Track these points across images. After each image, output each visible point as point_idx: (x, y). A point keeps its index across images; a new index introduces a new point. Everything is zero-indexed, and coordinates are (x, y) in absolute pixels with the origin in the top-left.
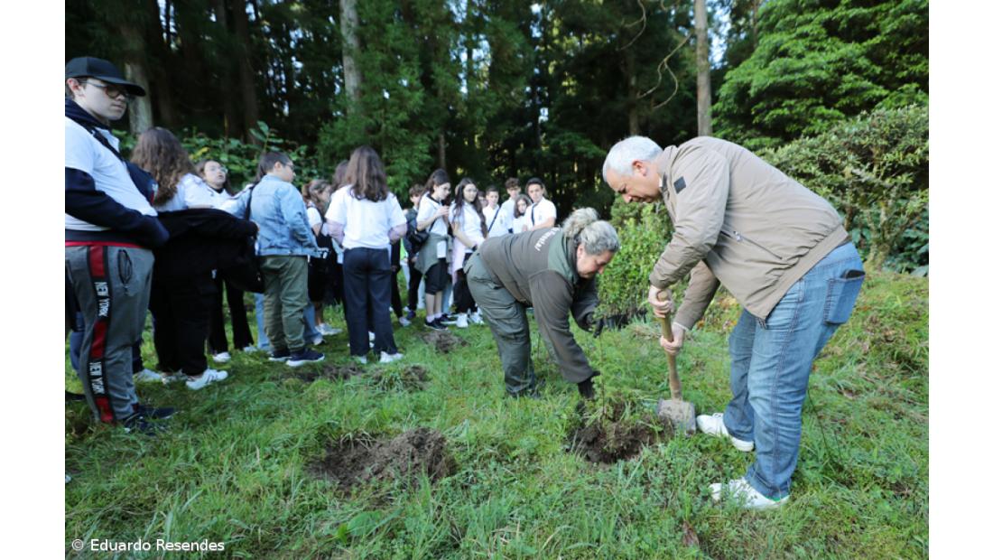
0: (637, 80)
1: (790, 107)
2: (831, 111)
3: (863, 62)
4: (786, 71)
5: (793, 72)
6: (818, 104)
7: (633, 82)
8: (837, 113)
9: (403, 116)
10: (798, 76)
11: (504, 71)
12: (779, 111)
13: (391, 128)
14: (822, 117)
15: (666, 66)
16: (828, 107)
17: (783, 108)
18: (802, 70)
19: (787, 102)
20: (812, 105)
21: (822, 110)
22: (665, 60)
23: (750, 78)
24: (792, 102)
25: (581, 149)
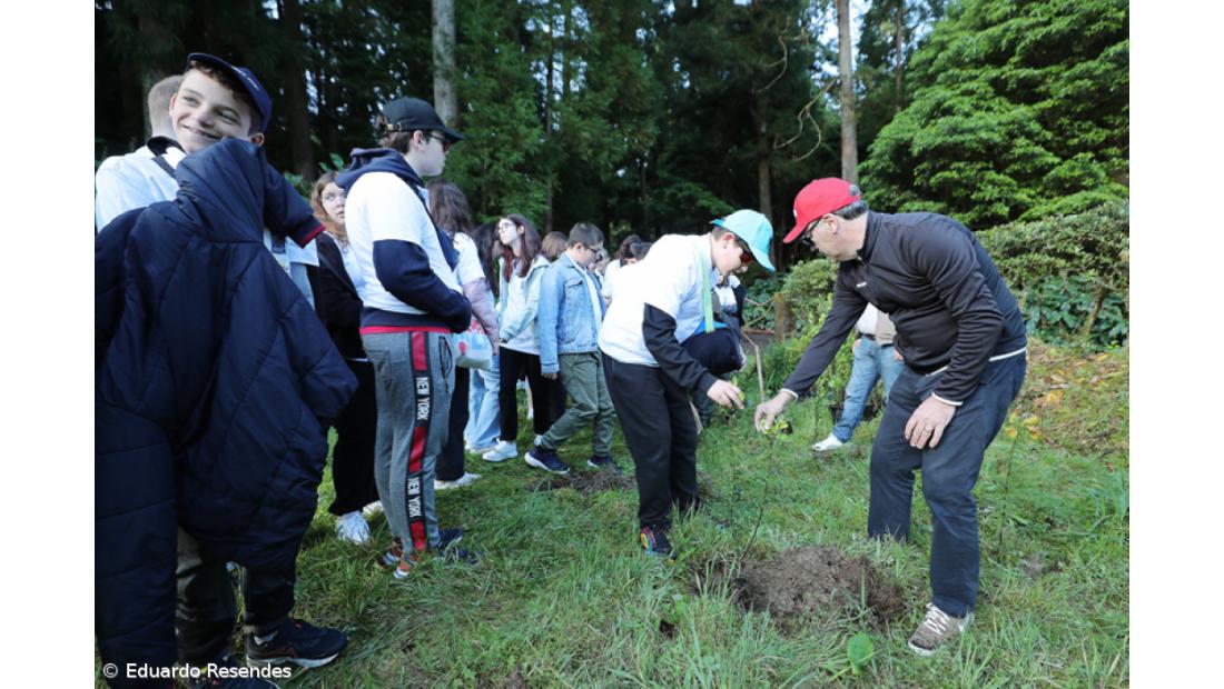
0: (768, 127)
1: (959, 170)
2: (1002, 177)
3: (1035, 126)
4: (954, 130)
5: (962, 132)
6: (988, 169)
7: (763, 129)
8: (1008, 180)
9: (517, 157)
10: (969, 137)
11: (631, 109)
12: (947, 174)
13: (502, 170)
14: (993, 183)
15: (809, 115)
16: (998, 173)
17: (951, 170)
18: (972, 131)
19: (956, 165)
20: (982, 169)
21: (992, 175)
22: (808, 107)
23: (911, 134)
24: (962, 165)
25: (704, 203)
